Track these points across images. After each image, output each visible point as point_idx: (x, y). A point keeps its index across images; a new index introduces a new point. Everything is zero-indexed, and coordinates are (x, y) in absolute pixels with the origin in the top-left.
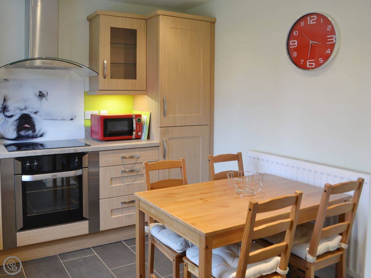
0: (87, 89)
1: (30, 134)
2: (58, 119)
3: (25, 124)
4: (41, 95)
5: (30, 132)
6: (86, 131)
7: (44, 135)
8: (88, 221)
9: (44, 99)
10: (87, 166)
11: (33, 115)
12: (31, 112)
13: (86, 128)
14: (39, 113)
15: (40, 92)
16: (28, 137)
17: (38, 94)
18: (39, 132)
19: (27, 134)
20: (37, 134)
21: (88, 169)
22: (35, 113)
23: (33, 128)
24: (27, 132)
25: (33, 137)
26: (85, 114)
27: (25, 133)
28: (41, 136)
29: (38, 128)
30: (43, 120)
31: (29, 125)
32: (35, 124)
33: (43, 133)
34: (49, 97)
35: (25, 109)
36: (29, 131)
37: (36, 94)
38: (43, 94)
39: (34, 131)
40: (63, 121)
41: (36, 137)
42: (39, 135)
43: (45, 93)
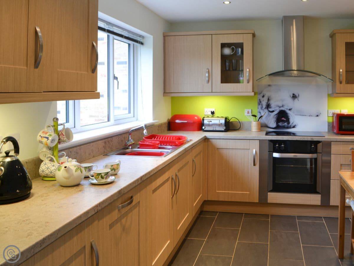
0: (330, 92)
1: (285, 125)
2: (307, 115)
3: (282, 118)
4: (294, 97)
5: (286, 124)
6: (329, 126)
7: (296, 126)
8: (320, 195)
9: (296, 100)
10: (321, 152)
11: (288, 112)
12: (287, 109)
13: (329, 123)
14: (292, 109)
15: (293, 94)
16: (284, 127)
17: (292, 96)
18: (292, 124)
19: (283, 125)
20: (291, 126)
21: (322, 154)
22: (290, 110)
23: (288, 120)
24: (283, 123)
25: (288, 128)
26: (329, 112)
27: (282, 124)
28: (294, 127)
29: (291, 121)
30: (296, 115)
31: (285, 118)
32: (289, 117)
33: (295, 125)
34: (300, 98)
35: (283, 106)
36: (285, 122)
37: (290, 96)
38: (295, 96)
39: (289, 123)
40: (310, 117)
41: (290, 128)
42: (292, 126)
43: (297, 95)
